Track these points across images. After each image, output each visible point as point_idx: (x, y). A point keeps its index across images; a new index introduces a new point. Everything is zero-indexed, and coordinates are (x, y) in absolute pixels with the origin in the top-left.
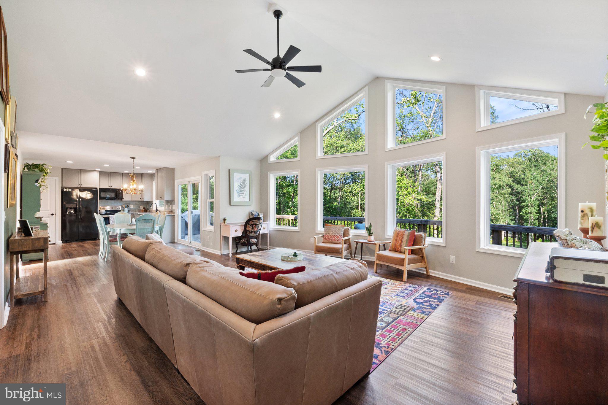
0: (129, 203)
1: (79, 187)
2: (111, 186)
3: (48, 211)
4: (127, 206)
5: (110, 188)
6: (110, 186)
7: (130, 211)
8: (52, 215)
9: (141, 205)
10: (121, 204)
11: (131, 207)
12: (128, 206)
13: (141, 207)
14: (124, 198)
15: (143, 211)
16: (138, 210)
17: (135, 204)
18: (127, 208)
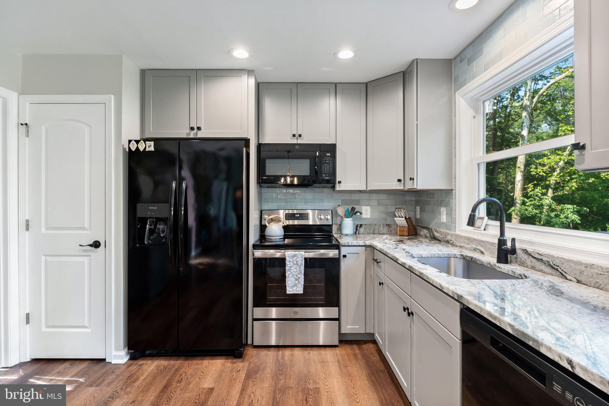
0: (359, 201)
1: (192, 136)
2: (300, 136)
3: (84, 229)
4: (352, 213)
5: (294, 141)
6: (294, 135)
7: (362, 230)
8: (96, 245)
9: (398, 209)
10: (329, 205)
11: (364, 216)
12: (353, 209)
13: (396, 217)
14: (340, 182)
15: (406, 233)
16: (386, 228)
17: (379, 205)
18: (351, 219)
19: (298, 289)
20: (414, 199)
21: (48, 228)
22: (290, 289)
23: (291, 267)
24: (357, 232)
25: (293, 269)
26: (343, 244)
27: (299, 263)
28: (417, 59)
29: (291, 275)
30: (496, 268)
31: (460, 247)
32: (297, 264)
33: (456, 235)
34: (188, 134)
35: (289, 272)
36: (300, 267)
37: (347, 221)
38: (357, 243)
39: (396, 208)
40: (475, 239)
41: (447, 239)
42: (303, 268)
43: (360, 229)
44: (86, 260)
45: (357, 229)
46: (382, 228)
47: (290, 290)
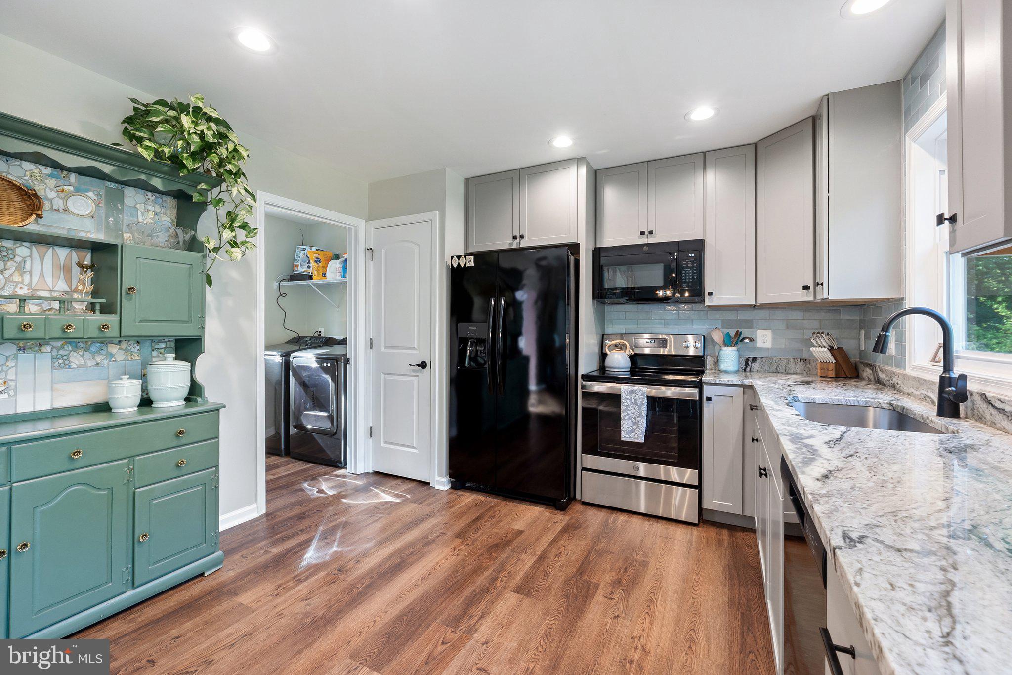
0: (750, 321)
1: (514, 246)
2: (651, 232)
3: (413, 348)
4: (736, 340)
5: (643, 240)
6: (642, 233)
7: (756, 366)
8: (423, 365)
9: (818, 334)
10: (702, 328)
11: (760, 344)
12: (738, 334)
13: (814, 346)
14: (710, 294)
15: (832, 373)
16: (801, 364)
17: (787, 328)
18: (735, 348)
19: (636, 436)
20: (858, 318)
21: (386, 347)
22: (626, 434)
23: (628, 406)
24: (748, 369)
25: (631, 409)
26: (707, 382)
27: (639, 402)
28: (828, 95)
29: (627, 417)
30: (929, 422)
31: (908, 394)
32: (636, 403)
33: (904, 375)
34: (511, 244)
35: (625, 413)
36: (640, 408)
37: (728, 351)
38: (728, 381)
39: (814, 333)
40: (924, 380)
41: (893, 382)
42: (646, 409)
43: (753, 365)
44: (414, 379)
45: (747, 364)
46: (792, 365)
47: (625, 436)
